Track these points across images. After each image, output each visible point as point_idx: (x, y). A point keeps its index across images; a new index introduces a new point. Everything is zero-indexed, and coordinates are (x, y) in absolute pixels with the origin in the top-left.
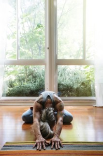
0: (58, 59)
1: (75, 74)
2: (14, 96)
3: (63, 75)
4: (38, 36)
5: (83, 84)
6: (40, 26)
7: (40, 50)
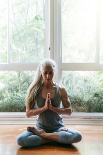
0: (63, 62)
1: (86, 81)
2: (4, 111)
3: (69, 82)
4: (35, 30)
5: (96, 95)
6: (39, 18)
7: (37, 43)
